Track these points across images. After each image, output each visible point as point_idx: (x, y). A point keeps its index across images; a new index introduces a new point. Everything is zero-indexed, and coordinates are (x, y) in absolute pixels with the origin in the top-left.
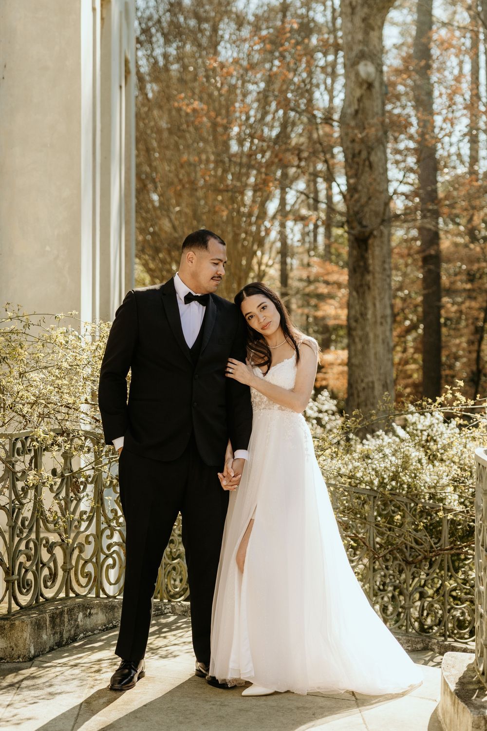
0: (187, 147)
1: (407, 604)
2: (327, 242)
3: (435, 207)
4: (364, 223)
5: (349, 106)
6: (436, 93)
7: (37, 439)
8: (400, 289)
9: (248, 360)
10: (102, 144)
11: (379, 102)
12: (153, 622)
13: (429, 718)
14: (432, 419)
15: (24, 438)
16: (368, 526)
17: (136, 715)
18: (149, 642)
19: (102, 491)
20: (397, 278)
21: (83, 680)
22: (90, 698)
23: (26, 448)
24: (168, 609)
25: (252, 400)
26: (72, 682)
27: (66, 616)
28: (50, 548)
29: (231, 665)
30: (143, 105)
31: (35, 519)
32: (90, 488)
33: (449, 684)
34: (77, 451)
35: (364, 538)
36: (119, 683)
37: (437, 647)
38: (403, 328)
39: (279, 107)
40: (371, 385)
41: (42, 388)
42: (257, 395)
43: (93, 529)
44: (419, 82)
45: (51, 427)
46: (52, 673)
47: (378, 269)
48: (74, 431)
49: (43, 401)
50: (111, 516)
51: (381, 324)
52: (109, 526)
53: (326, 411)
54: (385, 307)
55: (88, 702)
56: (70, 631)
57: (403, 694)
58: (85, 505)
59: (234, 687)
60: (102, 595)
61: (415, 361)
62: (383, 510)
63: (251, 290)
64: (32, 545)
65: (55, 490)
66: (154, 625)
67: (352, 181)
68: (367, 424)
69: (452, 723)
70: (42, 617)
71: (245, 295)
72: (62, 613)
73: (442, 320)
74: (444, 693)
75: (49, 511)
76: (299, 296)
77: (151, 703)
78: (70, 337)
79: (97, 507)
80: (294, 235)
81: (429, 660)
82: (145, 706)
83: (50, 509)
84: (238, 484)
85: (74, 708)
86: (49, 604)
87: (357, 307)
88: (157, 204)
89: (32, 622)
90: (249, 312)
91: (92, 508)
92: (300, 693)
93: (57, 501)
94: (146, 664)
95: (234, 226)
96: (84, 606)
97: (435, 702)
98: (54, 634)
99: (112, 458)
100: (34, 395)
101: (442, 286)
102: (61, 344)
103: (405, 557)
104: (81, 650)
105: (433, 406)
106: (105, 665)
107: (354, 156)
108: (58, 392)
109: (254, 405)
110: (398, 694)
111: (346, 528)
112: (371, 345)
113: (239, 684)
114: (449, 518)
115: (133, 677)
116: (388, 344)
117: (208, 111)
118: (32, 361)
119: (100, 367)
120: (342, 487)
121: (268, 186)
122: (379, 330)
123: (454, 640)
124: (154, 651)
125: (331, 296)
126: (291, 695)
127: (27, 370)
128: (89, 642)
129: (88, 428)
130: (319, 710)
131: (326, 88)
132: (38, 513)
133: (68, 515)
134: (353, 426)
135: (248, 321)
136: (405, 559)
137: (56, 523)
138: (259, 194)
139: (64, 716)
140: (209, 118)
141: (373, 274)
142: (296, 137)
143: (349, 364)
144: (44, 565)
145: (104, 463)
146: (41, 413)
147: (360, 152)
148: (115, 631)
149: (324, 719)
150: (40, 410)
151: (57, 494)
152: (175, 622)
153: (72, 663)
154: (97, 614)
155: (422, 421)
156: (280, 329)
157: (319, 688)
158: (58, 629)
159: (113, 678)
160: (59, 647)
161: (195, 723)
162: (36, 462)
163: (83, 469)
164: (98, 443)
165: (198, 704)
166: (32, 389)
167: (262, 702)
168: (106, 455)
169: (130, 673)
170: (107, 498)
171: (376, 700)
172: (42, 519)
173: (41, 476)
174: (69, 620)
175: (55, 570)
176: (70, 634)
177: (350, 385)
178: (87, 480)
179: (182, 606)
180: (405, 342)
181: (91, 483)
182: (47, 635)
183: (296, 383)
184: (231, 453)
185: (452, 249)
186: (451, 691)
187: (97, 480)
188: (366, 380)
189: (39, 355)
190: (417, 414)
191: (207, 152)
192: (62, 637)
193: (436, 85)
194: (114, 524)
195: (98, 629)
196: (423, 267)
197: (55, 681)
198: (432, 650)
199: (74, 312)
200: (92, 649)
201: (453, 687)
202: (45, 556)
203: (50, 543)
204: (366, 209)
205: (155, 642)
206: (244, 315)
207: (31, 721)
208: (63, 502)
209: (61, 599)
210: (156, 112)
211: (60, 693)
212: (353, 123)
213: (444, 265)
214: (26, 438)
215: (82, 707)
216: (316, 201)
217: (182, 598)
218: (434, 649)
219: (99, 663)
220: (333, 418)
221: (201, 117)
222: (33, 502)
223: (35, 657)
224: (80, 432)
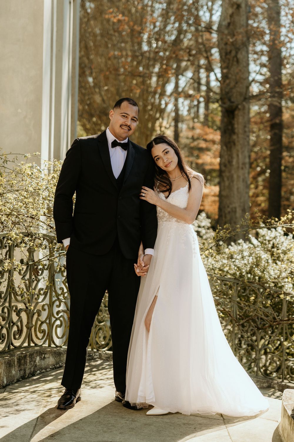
0: (114, 46)
1: (257, 356)
2: (206, 113)
3: (281, 90)
4: (233, 100)
5: (224, 20)
6: (283, 13)
7: (11, 238)
8: (254, 145)
9: (155, 188)
10: (57, 41)
11: (244, 18)
12: (87, 364)
13: (273, 433)
14: (276, 232)
15: (2, 238)
16: (233, 303)
17: (74, 426)
18: (84, 377)
19: (54, 275)
20: (253, 138)
21: (39, 402)
22: (44, 413)
23: (3, 245)
24: (97, 355)
25: (158, 215)
26: (32, 403)
27: (28, 358)
28: (18, 313)
29: (140, 393)
30: (84, 17)
31: (8, 293)
32: (46, 273)
33: (288, 411)
34: (38, 247)
35: (229, 311)
36: (63, 404)
37: (277, 386)
38: (256, 172)
39: (176, 20)
40: (234, 210)
41: (15, 204)
42: (161, 212)
43: (47, 301)
44: (271, 5)
45: (21, 231)
46: (18, 396)
47: (241, 131)
48: (36, 234)
49: (15, 213)
50: (60, 292)
51: (242, 168)
52: (58, 299)
53: (204, 227)
54: (245, 157)
55: (42, 416)
56: (30, 368)
57: (255, 417)
58: (42, 284)
59: (141, 409)
60: (53, 346)
61: (263, 195)
62: (244, 293)
63: (158, 141)
64: (6, 310)
65: (22, 273)
66: (87, 366)
67: (225, 71)
68: (234, 234)
69: (289, 437)
70: (12, 359)
71: (154, 144)
72: (25, 356)
73: (283, 168)
74: (284, 416)
75: (18, 287)
76: (186, 149)
77: (85, 418)
78: (35, 170)
79: (51, 286)
80: (184, 108)
81: (272, 395)
82: (81, 420)
83: (19, 286)
84: (147, 272)
85: (33, 420)
86: (17, 350)
87: (226, 157)
88: (92, 84)
89: (5, 362)
90: (157, 155)
91: (47, 286)
92: (186, 414)
93: (23, 281)
94: (82, 392)
95: (144, 100)
96: (40, 352)
97: (277, 422)
98: (20, 371)
99: (61, 253)
100: (9, 209)
101: (283, 144)
102: (28, 175)
103: (257, 324)
104: (38, 381)
105: (278, 223)
106: (54, 392)
107: (226, 54)
108: (25, 207)
109: (159, 218)
110: (252, 416)
111: (218, 304)
112: (235, 183)
113: (144, 407)
114: (287, 299)
115: (73, 401)
116: (246, 182)
117: (129, 21)
118: (8, 186)
119: (54, 191)
120: (215, 276)
121: (168, 73)
122: (241, 172)
123: (288, 382)
124: (87, 383)
125: (208, 149)
126: (179, 415)
127: (5, 192)
128: (43, 376)
129: (45, 232)
130: (198, 426)
131: (208, 8)
132: (11, 288)
133: (31, 291)
134: (224, 235)
135: (156, 161)
136: (257, 326)
137: (23, 296)
138: (161, 79)
139: (26, 425)
140: (129, 26)
141: (238, 135)
142: (187, 40)
143: (220, 196)
144: (14, 324)
145: (55, 256)
146: (14, 221)
147: (230, 52)
148: (61, 370)
149: (202, 432)
150: (13, 219)
151: (24, 276)
152: (101, 364)
153: (32, 390)
154: (49, 358)
155: (269, 234)
156: (178, 167)
157: (198, 411)
158: (22, 367)
159: (60, 401)
160: (23, 379)
161: (115, 432)
162: (10, 255)
163: (41, 260)
164: (52, 242)
165: (117, 420)
166: (8, 204)
167: (160, 419)
168: (57, 251)
169: (71, 398)
170: (57, 280)
171: (237, 420)
172: (13, 292)
173: (13, 263)
174: (30, 361)
175: (21, 327)
176: (31, 371)
177: (220, 209)
178: (44, 267)
179: (106, 354)
180: (257, 182)
181: (47, 269)
182: (15, 371)
183: (188, 204)
184: (142, 251)
185: (290, 120)
186: (288, 415)
187: (51, 268)
188: (231, 206)
189: (13, 182)
190: (266, 229)
191: (126, 50)
192: (25, 373)
193: (283, 7)
194: (61, 297)
195: (49, 368)
196: (271, 131)
197: (20, 402)
198: (274, 388)
199: (37, 153)
200: (46, 382)
201: (290, 413)
202: (15, 318)
203: (18, 309)
204: (234, 91)
205: (88, 378)
206: (154, 157)
207: (4, 428)
208: (27, 282)
209: (25, 347)
210: (92, 22)
211: (23, 410)
212: (226, 32)
213: (285, 131)
214: (4, 238)
215: (39, 419)
216: (199, 84)
217: (106, 348)
218: (275, 387)
219: (50, 390)
220: (208, 231)
221: (124, 25)
222: (7, 281)
223: (7, 385)
224: (40, 235)
